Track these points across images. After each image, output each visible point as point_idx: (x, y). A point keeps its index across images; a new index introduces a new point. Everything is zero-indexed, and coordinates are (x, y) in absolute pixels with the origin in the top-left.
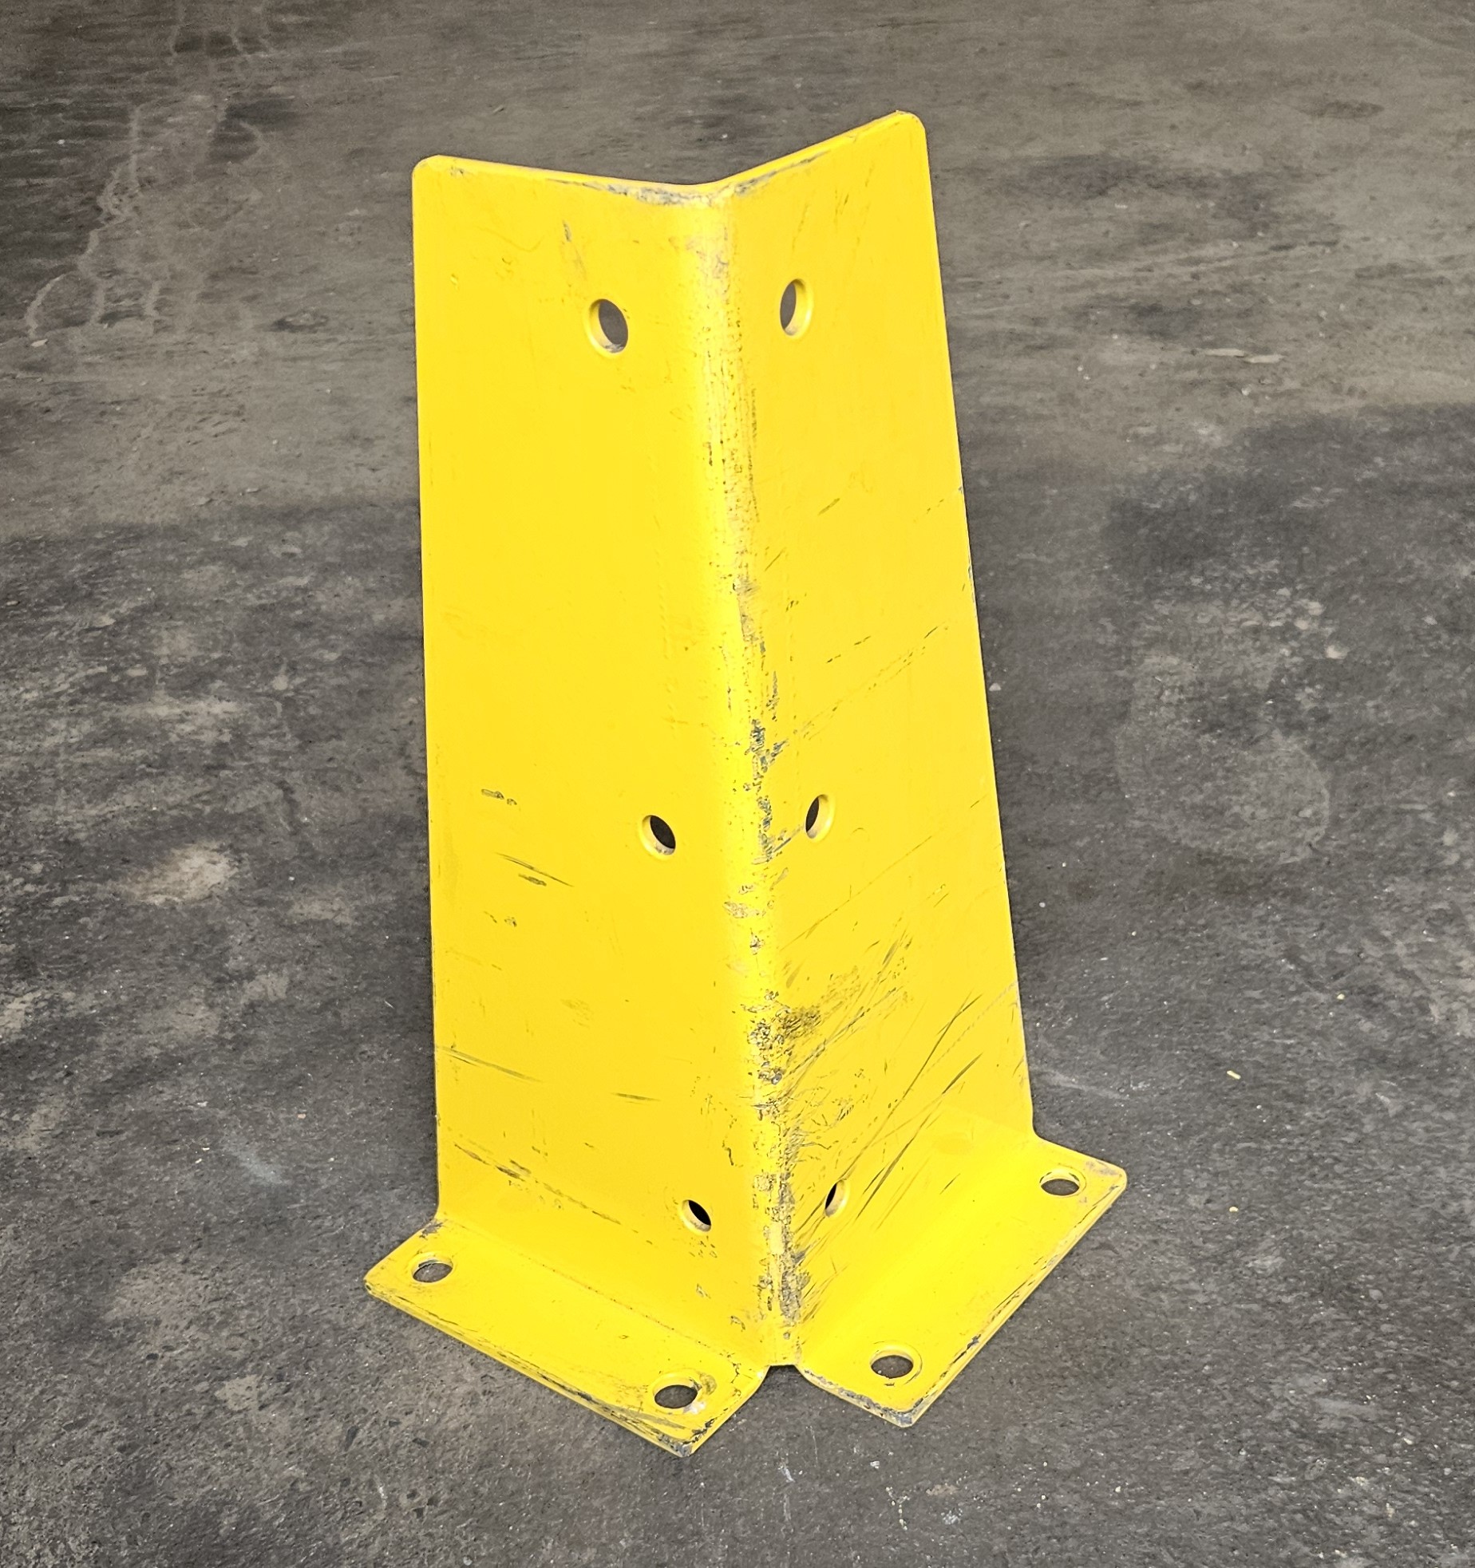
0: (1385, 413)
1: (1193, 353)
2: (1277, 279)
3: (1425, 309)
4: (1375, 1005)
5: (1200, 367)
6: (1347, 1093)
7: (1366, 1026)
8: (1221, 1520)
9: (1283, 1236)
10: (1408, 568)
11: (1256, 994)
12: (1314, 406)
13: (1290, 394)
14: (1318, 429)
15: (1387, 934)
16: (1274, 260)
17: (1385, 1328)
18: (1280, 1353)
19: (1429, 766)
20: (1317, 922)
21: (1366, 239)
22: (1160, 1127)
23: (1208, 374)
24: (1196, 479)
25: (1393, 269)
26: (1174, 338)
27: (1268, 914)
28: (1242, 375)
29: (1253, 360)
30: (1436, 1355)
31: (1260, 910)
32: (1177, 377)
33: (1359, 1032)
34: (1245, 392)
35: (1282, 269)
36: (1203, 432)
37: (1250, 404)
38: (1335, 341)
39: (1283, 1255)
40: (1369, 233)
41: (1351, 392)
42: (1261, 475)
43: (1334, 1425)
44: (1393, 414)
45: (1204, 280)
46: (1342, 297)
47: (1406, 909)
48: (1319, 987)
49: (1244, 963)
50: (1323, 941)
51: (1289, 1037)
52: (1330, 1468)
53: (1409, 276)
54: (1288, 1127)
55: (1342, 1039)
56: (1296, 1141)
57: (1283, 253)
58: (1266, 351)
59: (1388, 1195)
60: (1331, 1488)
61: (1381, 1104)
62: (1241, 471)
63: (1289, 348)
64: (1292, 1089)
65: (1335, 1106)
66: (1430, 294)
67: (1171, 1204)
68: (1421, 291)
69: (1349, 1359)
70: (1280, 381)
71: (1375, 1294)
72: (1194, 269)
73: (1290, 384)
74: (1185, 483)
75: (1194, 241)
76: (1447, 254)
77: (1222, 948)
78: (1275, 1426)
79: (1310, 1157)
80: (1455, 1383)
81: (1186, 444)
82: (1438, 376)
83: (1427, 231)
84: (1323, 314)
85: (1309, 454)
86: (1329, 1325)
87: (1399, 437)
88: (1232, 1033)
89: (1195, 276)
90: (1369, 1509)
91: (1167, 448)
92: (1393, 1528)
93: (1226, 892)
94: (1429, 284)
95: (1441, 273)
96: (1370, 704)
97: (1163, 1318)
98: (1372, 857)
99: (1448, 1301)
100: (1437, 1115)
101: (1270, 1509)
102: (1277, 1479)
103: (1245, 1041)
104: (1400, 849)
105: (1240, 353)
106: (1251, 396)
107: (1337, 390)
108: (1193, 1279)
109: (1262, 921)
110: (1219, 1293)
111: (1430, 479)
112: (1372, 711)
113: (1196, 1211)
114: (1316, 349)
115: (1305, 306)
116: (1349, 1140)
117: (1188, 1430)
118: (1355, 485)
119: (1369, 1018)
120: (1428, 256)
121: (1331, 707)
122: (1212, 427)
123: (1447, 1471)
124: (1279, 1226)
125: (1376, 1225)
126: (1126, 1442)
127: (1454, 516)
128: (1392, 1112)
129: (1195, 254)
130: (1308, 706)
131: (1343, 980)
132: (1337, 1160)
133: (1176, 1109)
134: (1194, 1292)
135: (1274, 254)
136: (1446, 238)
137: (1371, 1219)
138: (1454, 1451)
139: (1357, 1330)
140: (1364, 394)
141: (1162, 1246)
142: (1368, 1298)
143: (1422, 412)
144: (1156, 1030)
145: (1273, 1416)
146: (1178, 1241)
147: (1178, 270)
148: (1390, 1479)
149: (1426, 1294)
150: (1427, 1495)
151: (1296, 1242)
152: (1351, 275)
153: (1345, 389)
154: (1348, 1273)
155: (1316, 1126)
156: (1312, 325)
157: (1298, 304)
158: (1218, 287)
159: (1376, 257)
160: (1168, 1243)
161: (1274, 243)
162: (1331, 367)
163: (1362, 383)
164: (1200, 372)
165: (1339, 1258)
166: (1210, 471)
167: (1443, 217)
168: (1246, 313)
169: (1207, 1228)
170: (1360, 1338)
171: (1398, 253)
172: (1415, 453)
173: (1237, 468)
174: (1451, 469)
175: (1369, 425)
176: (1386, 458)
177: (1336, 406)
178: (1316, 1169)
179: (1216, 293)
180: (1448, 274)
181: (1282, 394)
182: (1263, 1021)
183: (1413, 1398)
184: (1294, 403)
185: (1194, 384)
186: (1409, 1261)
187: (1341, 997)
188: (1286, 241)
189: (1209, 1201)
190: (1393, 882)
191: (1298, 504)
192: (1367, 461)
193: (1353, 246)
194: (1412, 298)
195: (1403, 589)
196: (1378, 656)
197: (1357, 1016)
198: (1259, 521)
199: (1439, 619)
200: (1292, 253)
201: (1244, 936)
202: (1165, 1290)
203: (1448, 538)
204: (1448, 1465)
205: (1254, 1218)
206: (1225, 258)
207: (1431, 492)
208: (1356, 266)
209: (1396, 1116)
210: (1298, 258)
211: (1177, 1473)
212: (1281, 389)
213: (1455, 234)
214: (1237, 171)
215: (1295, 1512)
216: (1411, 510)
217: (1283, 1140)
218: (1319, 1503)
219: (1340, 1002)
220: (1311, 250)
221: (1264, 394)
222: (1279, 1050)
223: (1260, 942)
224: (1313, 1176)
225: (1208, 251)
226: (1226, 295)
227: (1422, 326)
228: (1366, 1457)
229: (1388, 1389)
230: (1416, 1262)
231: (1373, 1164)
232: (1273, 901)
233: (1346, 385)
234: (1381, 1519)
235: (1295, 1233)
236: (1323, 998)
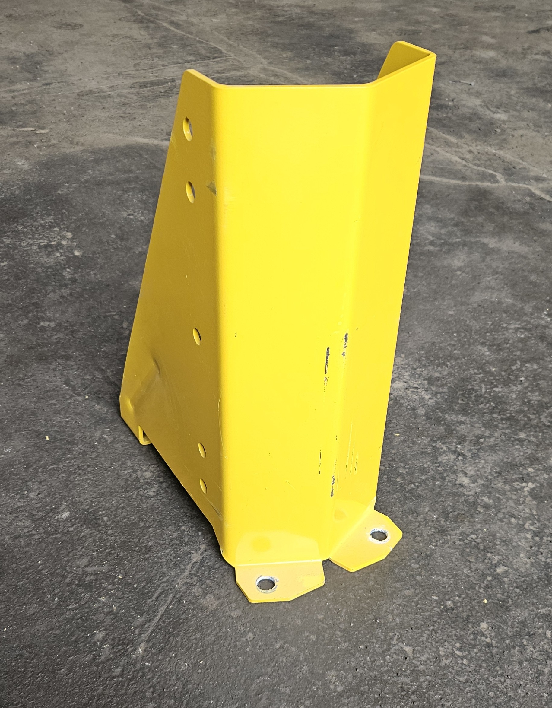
0: (91, 152)
1: (14, 130)
2: (46, 98)
3: (104, 108)
4: (100, 398)
5: (17, 136)
6: (91, 437)
7: (97, 407)
8: (48, 631)
9: (69, 502)
10: (104, 215)
11: (53, 402)
12: (63, 150)
13: (54, 145)
14: (66, 160)
15: (104, 368)
16: (45, 89)
17: (110, 532)
18: (69, 553)
19: (116, 296)
20: (76, 367)
21: (80, 79)
22: (17, 467)
23: (20, 139)
24: (18, 184)
25: (91, 91)
26: (5, 124)
27: (57, 366)
28: (34, 138)
29: (38, 132)
30: (129, 539)
31: (53, 366)
32: (7, 141)
33: (95, 410)
34: (35, 146)
35: (48, 93)
36: (19, 163)
37: (37, 151)
38: (70, 122)
39: (69, 511)
40: (81, 77)
41: (77, 144)
42: (44, 181)
43: (92, 577)
44: (93, 152)
45: (17, 99)
46: (72, 104)
47: (110, 356)
48: (78, 394)
49: (47, 389)
50: (79, 374)
51: (67, 418)
52: (91, 596)
53: (97, 94)
54: (69, 456)
55: (88, 415)
56: (72, 461)
57: (48, 87)
58: (43, 128)
59: (108, 476)
60: (91, 605)
61: (105, 439)
62: (36, 179)
63: (52, 126)
64: (70, 439)
65: (87, 443)
66: (105, 101)
67: (23, 499)
68: (102, 101)
69: (97, 548)
70: (49, 140)
71: (105, 519)
72: (12, 94)
73: (54, 142)
74: (13, 186)
75: (12, 83)
76: (112, 85)
77: (39, 384)
78: (69, 584)
79: (78, 467)
80: (137, 548)
81: (13, 169)
82: (110, 135)
83: (103, 76)
84: (65, 112)
85: (62, 171)
86: (88, 536)
87: (97, 161)
88: (45, 420)
89: (13, 97)
90: (107, 610)
91: (5, 172)
92: (115, 615)
93: (40, 360)
94: (105, 97)
95: (110, 93)
96: (92, 273)
97: (21, 549)
98: (96, 337)
99: (133, 515)
100: (125, 439)
101: (68, 621)
102: (70, 607)
103: (50, 422)
104: (107, 332)
105: (33, 129)
106: (38, 147)
107: (72, 143)
108: (33, 530)
109: (55, 370)
110: (44, 533)
111: (110, 178)
112: (93, 276)
113: (34, 499)
114: (63, 126)
115: (58, 108)
116: (93, 456)
117: (33, 596)
118: (82, 182)
119: (98, 404)
120: (104, 86)
121: (77, 276)
122: (23, 161)
123: (135, 586)
124: (67, 499)
125: (105, 490)
126: (8, 608)
127: (120, 193)
128: (109, 441)
129: (13, 88)
130: (68, 277)
131: (87, 390)
132: (89, 466)
133: (23, 457)
134: (34, 535)
135: (44, 87)
136: (111, 78)
137: (103, 488)
138: (138, 576)
139: (99, 535)
140: (82, 144)
141: (20, 518)
142: (103, 521)
143: (105, 151)
144: (13, 424)
145: (68, 580)
146: (27, 514)
147: (5, 95)
148: (114, 594)
149: (125, 514)
150: (128, 598)
151: (73, 503)
152: (75, 95)
153: (75, 143)
154: (95, 512)
155: (80, 453)
156: (61, 116)
157: (55, 108)
158: (23, 102)
159: (84, 87)
160: (23, 516)
161: (43, 82)
162: (69, 133)
163: (82, 140)
164: (17, 138)
165: (91, 507)
166: (23, 180)
167: (109, 70)
168: (35, 112)
169: (39, 506)
170: (100, 539)
171: (93, 85)
172: (104, 168)
173: (35, 178)
174: (117, 173)
175: (85, 157)
176: (92, 170)
177: (72, 150)
178: (81, 471)
179: (22, 104)
180: (112, 93)
181: (50, 146)
182: (57, 412)
183: (121, 559)
184: (55, 149)
185: (15, 143)
186: (118, 502)
187: (87, 397)
188: (49, 81)
189: (39, 494)
190: (105, 346)
191: (59, 192)
192: (85, 172)
193: (75, 82)
194: (99, 104)
195: (102, 224)
196: (94, 253)
197: (94, 404)
198: (45, 200)
199: (116, 235)
200: (51, 86)
201: (48, 378)
202: (22, 537)
203: (118, 201)
204: (135, 583)
205: (57, 497)
206: (25, 89)
207: (111, 183)
208: (77, 91)
209: (111, 443)
210: (54, 88)
211: (29, 616)
212: (50, 144)
213: (114, 76)
214: (27, 53)
215: (78, 619)
216: (103, 191)
217: (67, 462)
218: (87, 612)
219: (87, 399)
220: (59, 85)
221: (43, 146)
222: (64, 424)
223: (54, 379)
224: (80, 474)
225: (18, 86)
226: (26, 105)
227: (104, 115)
228: (104, 589)
229: (112, 557)
230: (121, 501)
231: (103, 464)
232: (58, 361)
233: (75, 141)
234: (111, 612)
235: (74, 500)
236: (80, 398)
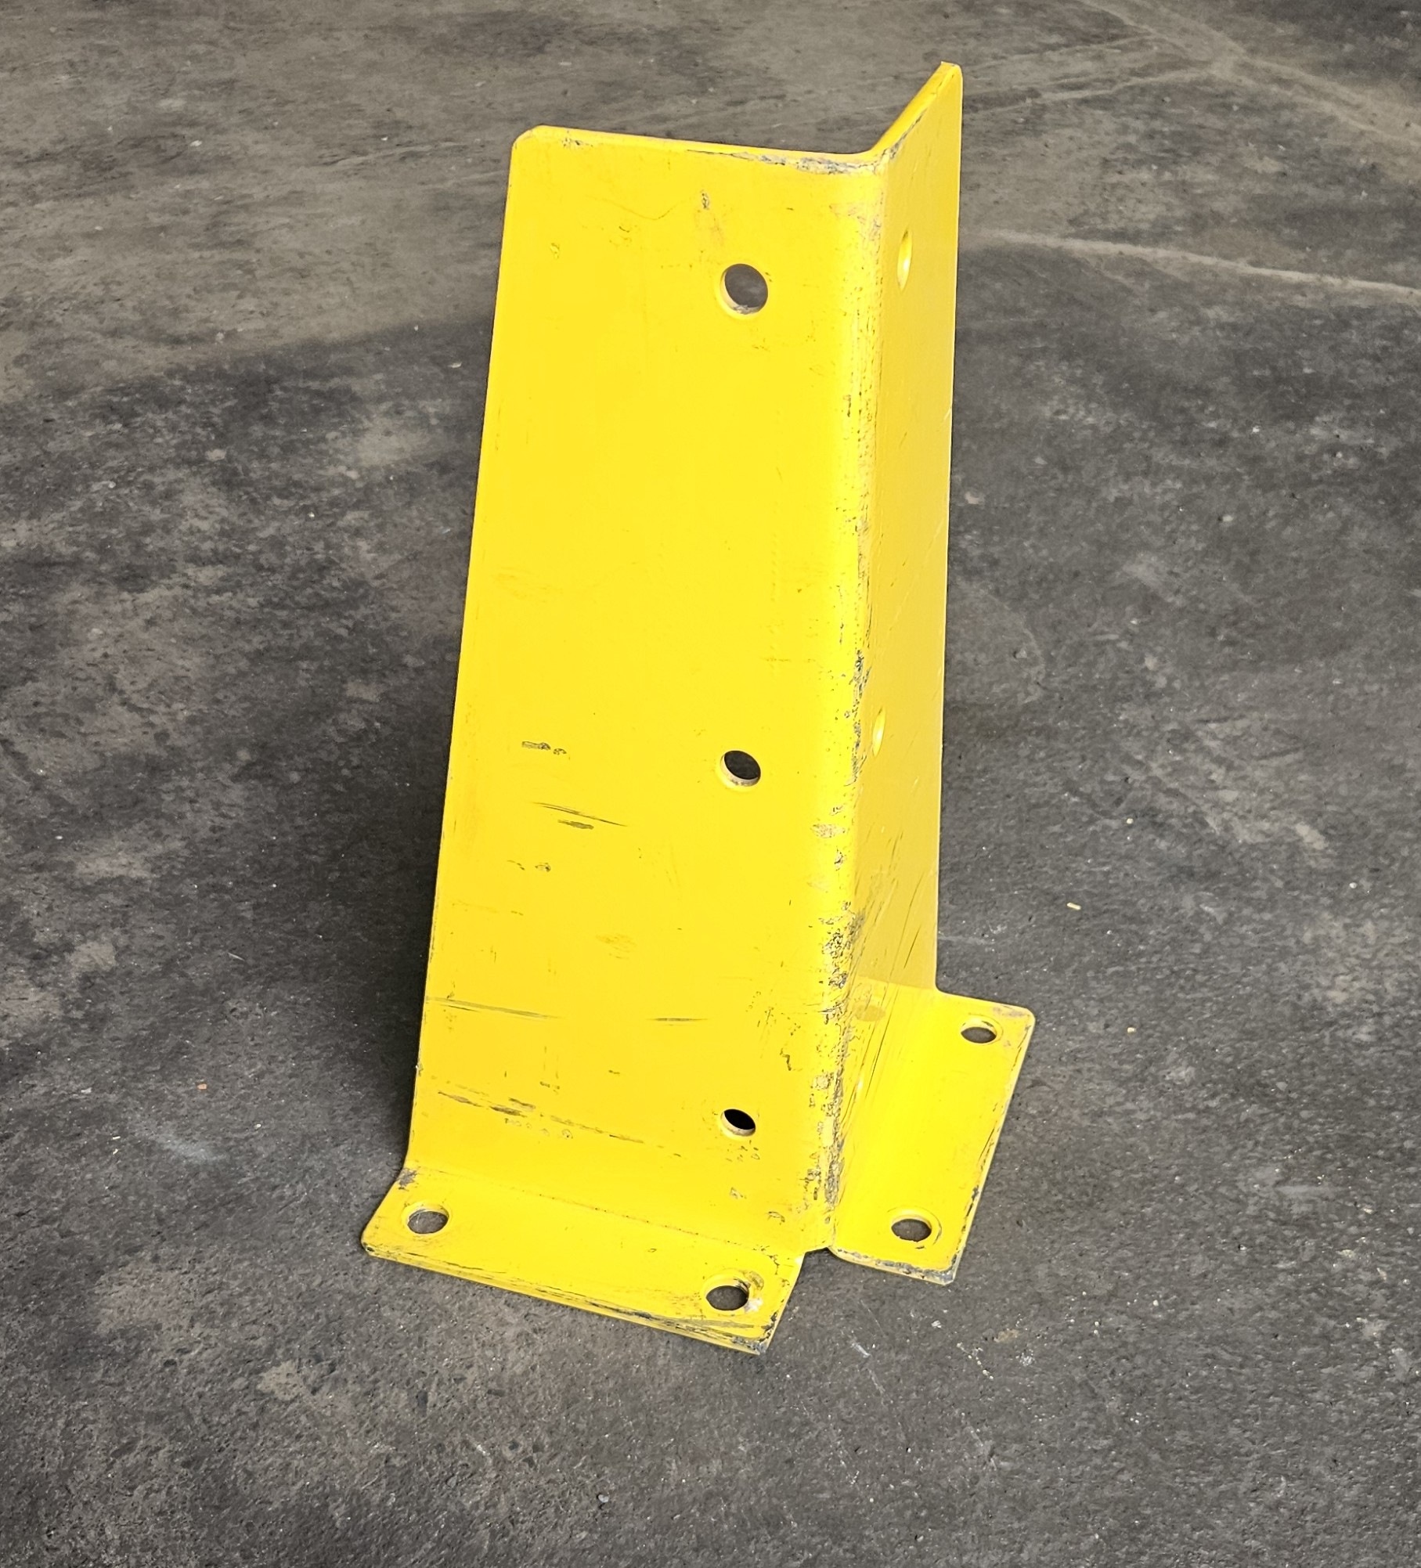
4: (1161, 825)
6: (1177, 909)
7: (1162, 845)
8: (1253, 1312)
9: (1183, 1047)
11: (1057, 828)
15: (1140, 758)
16: (735, 115)
17: (1304, 1114)
18: (1230, 1154)
19: (1104, 599)
20: (1078, 754)
22: (1035, 966)
27: (1033, 752)
30: (1355, 1131)
31: (1024, 752)
33: (1160, 851)
35: (747, 124)
39: (1190, 1064)
43: (1304, 1208)
48: (1106, 814)
49: (1033, 801)
50: (1090, 771)
51: (1104, 864)
52: (1318, 1247)
54: (1142, 947)
55: (1149, 860)
56: (1155, 959)
57: (740, 109)
59: (1251, 995)
60: (1326, 1264)
61: (1208, 914)
64: (1130, 912)
65: (1171, 922)
67: (1076, 1034)
69: (1288, 1147)
71: (1281, 1085)
77: (1008, 790)
78: (1257, 1219)
79: (1173, 972)
80: (1382, 1152)
86: (1259, 1121)
88: (1054, 868)
90: (1366, 1276)
92: (1392, 1288)
93: (988, 736)
96: (1026, 544)
97: (1118, 1139)
98: (1094, 689)
99: (1343, 1081)
100: (1257, 916)
101: (1288, 1294)
102: (1281, 1266)
103: (1068, 873)
104: (1115, 679)
108: (1127, 1100)
109: (1031, 759)
110: (1155, 1108)
112: (1031, 551)
113: (1099, 1037)
116: (1197, 951)
117: (1188, 1237)
119: (1162, 837)
121: (993, 551)
123: (1411, 1230)
124: (1176, 1039)
125: (1254, 1025)
126: (1142, 1259)
128: (1220, 919)
129: (660, 112)
130: (975, 552)
131: (1124, 805)
132: (1195, 971)
133: (1041, 946)
134: (1133, 1112)
137: (1248, 1020)
138: (1408, 1212)
139: (1282, 1120)
141: (1086, 1075)
142: (1278, 1091)
144: (987, 875)
145: (1252, 1210)
146: (1098, 1067)
148: (1370, 1247)
149: (1323, 1078)
150: (1405, 1254)
151: (1196, 1050)
154: (1251, 1070)
155: (1164, 944)
160: (1089, 1070)
165: (1238, 1058)
169: (1116, 1051)
170: (1289, 1128)
178: (1182, 981)
182: (1077, 853)
183: (1355, 1172)
186: (1294, 1051)
187: (1130, 821)
188: (737, 96)
189: (1107, 1026)
190: (1124, 709)
196: (1012, 499)
197: (1152, 837)
199: (1047, 459)
201: (1021, 776)
202: (1110, 1113)
204: (1409, 1225)
205: (1150, 1036)
209: (1226, 923)
210: (755, 113)
211: (1197, 1278)
215: (1309, 1292)
217: (1143, 960)
218: (1324, 1280)
219: (1132, 826)
222: (1100, 878)
223: (1038, 779)
224: (1182, 988)
228: (1342, 1232)
229: (1331, 1168)
230: (1301, 1051)
231: (1225, 969)
232: (1030, 739)
234: (1377, 1283)
235: (1191, 1043)
236: (1114, 824)
